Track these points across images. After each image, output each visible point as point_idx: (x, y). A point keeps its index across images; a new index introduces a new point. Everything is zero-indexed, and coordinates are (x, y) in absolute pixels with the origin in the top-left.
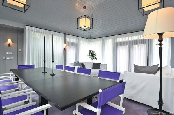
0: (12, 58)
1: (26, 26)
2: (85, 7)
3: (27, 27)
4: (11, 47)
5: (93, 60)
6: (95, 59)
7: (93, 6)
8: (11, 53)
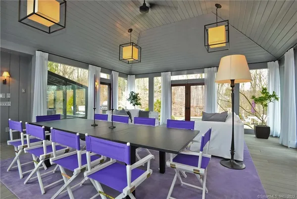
0: (9, 105)
1: (37, 51)
2: (131, 30)
3: (38, 53)
4: (7, 86)
5: (136, 105)
6: (139, 104)
7: (142, 30)
8: (9, 96)
